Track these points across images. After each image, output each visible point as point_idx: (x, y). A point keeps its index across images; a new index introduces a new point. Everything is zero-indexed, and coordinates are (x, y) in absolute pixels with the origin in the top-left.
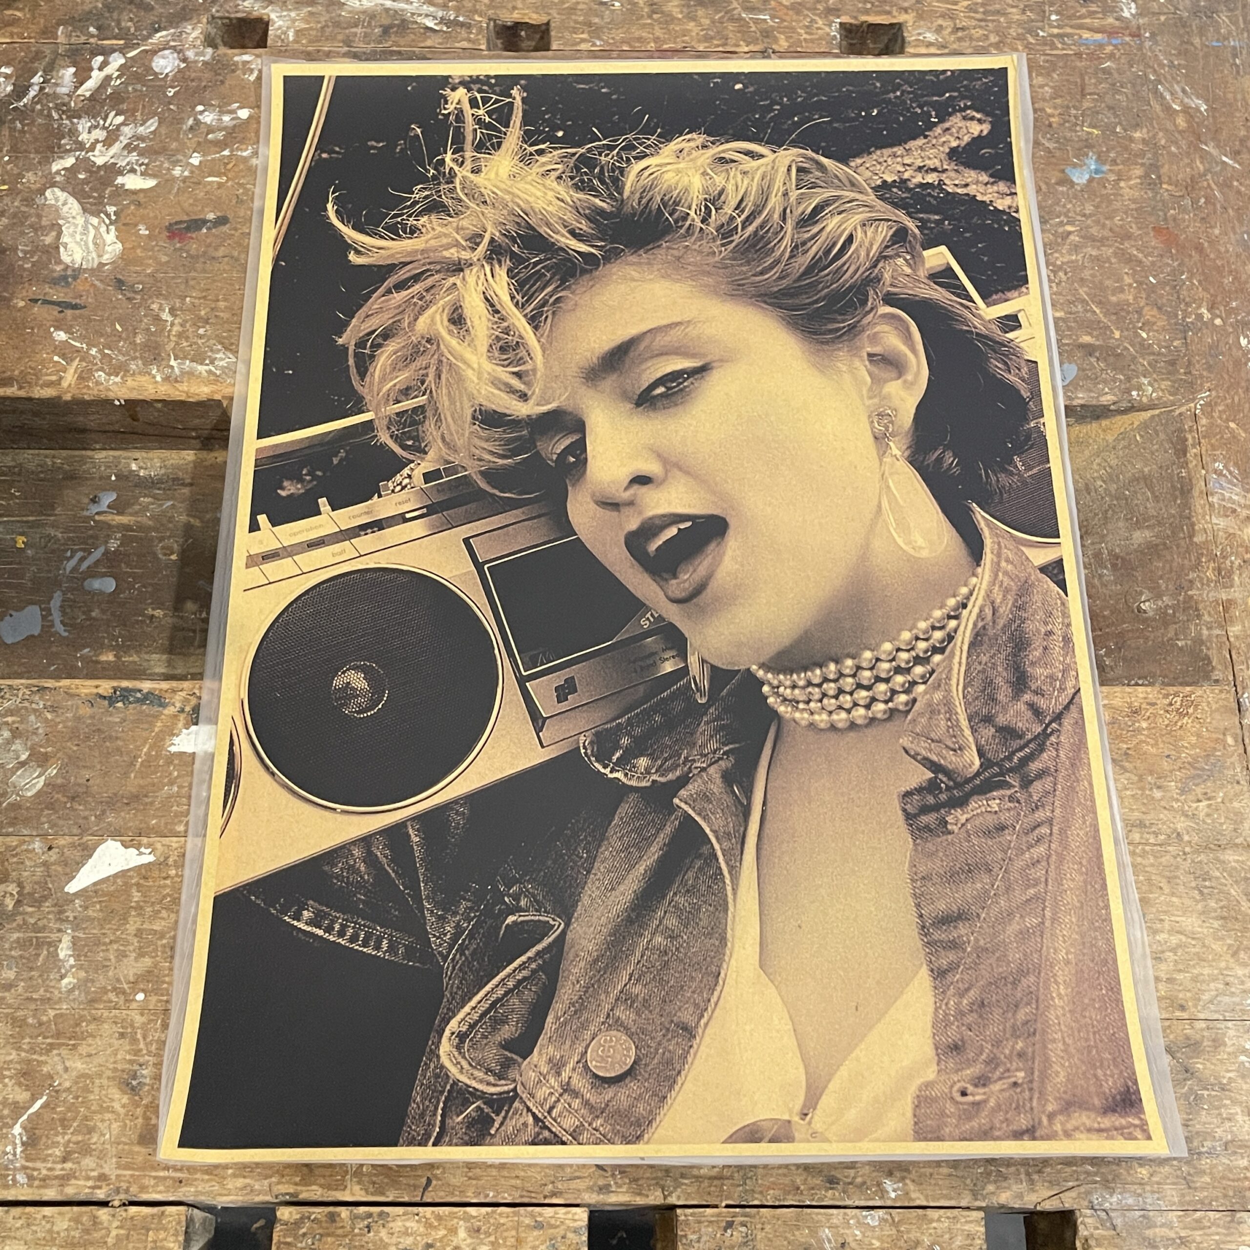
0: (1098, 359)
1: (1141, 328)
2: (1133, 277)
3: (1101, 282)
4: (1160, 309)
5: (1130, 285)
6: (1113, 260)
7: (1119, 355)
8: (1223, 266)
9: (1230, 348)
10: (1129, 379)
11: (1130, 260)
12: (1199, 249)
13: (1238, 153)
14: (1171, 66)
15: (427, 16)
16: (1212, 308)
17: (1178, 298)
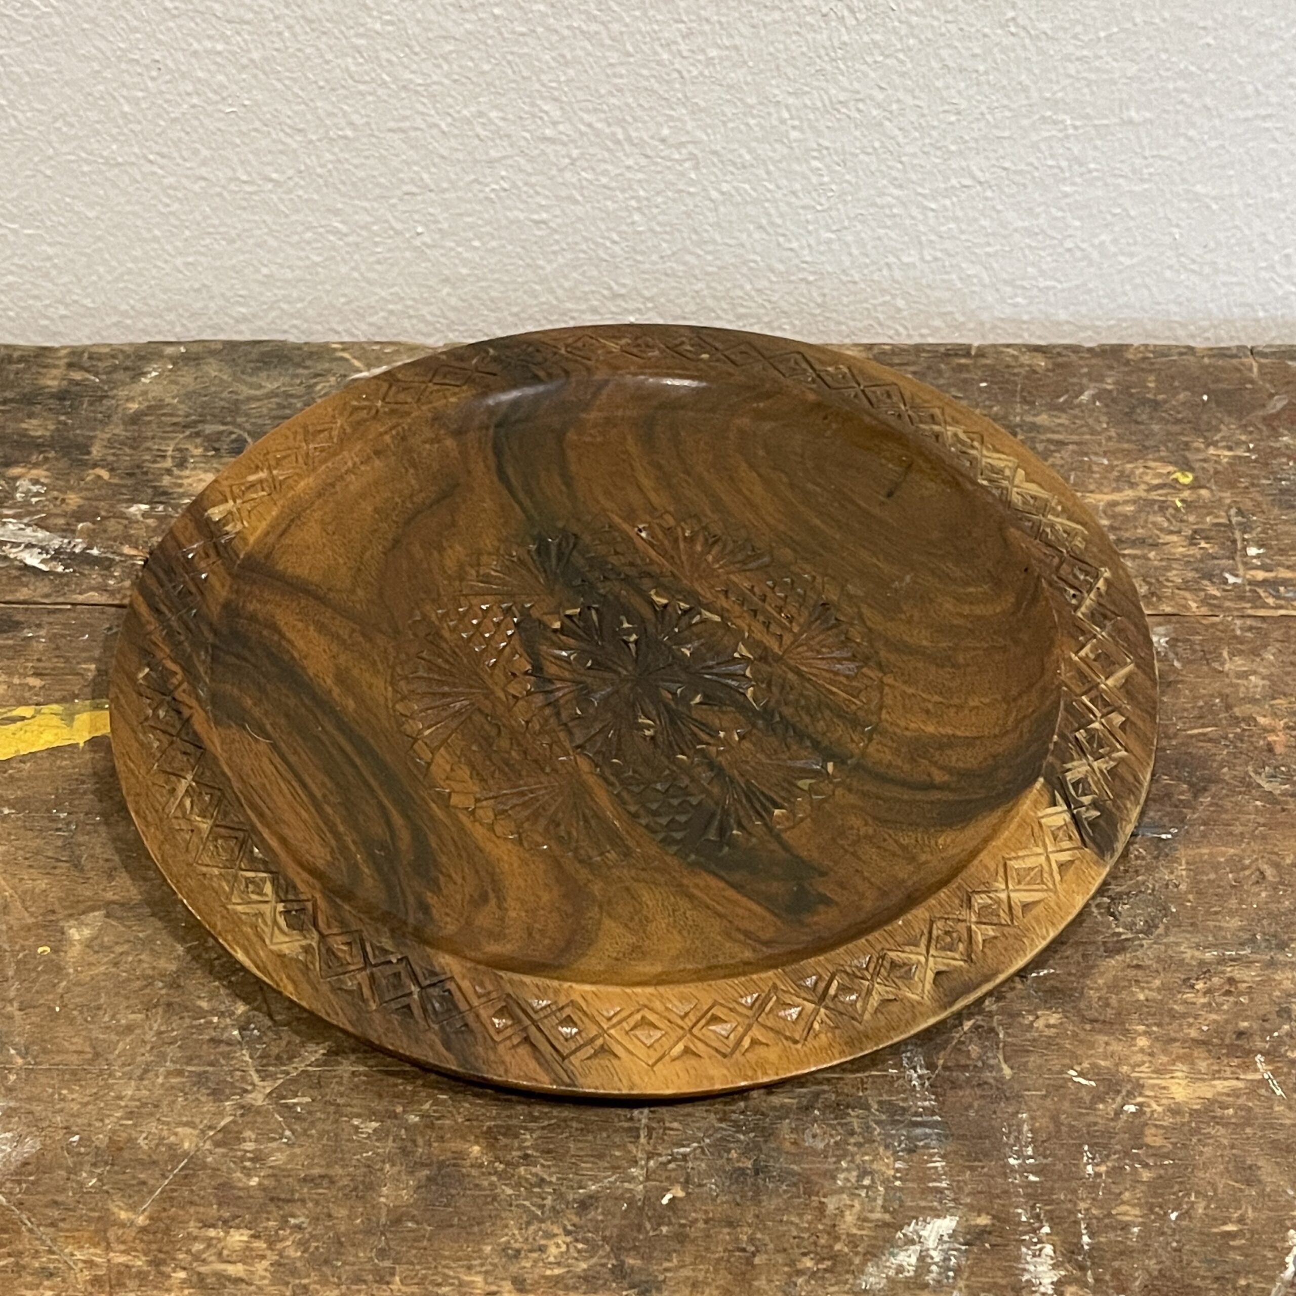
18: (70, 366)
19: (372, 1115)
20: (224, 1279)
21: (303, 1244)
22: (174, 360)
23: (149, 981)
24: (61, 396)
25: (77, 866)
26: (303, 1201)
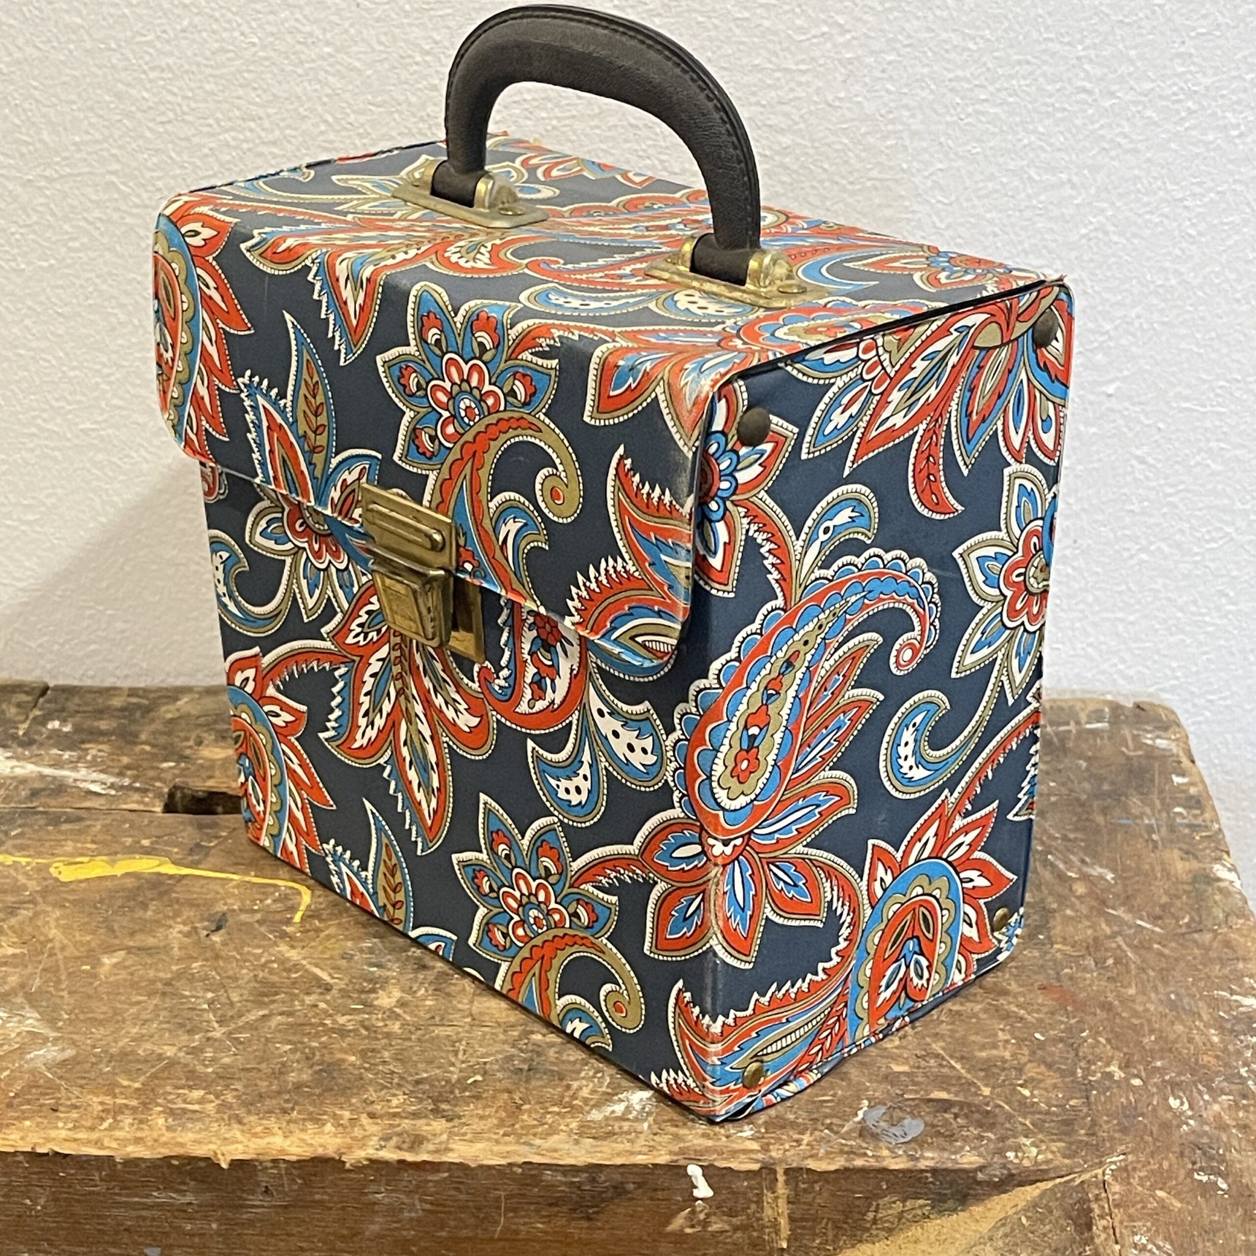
0: (956, 1116)
1: (1021, 1086)
2: (1012, 1034)
3: (964, 1037)
4: (1049, 1066)
5: (1007, 1042)
6: (983, 1016)
7: (988, 1112)
8: (1142, 1025)
9: (1154, 1110)
10: (1002, 1139)
11: (1007, 1016)
12: (1107, 1007)
13: (1160, 918)
14: (1065, 838)
15: (93, 782)
16: (1127, 1066)
17: (1077, 1055)
18: (129, 696)
19: (289, 1042)
20: (184, 1111)
21: (238, 1097)
22: (200, 693)
23: (153, 982)
24: (123, 709)
25: (111, 929)
26: (240, 1079)
